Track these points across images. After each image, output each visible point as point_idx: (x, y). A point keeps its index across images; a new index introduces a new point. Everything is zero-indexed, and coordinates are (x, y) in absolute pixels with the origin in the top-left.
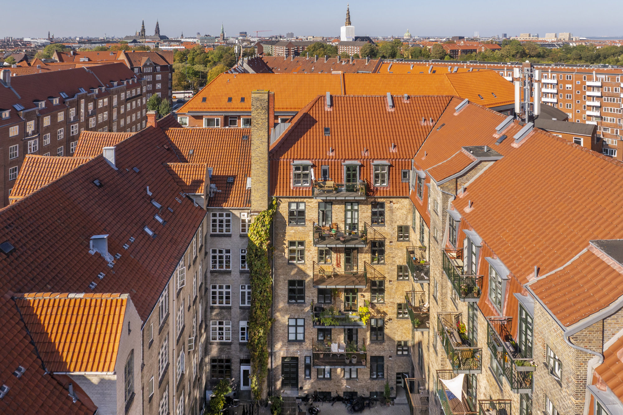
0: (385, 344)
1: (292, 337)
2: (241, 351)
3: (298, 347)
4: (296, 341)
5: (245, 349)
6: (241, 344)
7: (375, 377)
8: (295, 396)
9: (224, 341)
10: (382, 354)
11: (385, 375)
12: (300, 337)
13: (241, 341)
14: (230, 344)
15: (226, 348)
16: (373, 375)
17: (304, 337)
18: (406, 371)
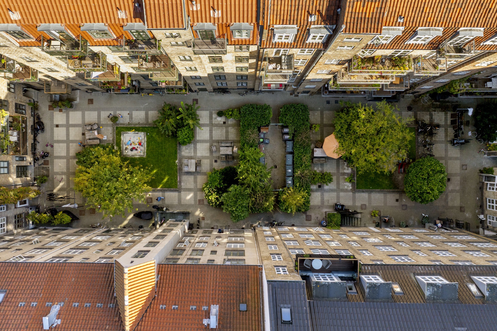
0: (9, 100)
1: (6, 171)
2: (10, 209)
3: (11, 166)
4: (8, 167)
5: (9, 206)
6: (7, 210)
7: (24, 111)
8: (33, 167)
9: (5, 222)
10: (14, 104)
11: (24, 104)
12: (6, 164)
13: (5, 210)
14: (7, 217)
15: (9, 220)
16: (23, 113)
17: (6, 161)
18: (22, 89)
